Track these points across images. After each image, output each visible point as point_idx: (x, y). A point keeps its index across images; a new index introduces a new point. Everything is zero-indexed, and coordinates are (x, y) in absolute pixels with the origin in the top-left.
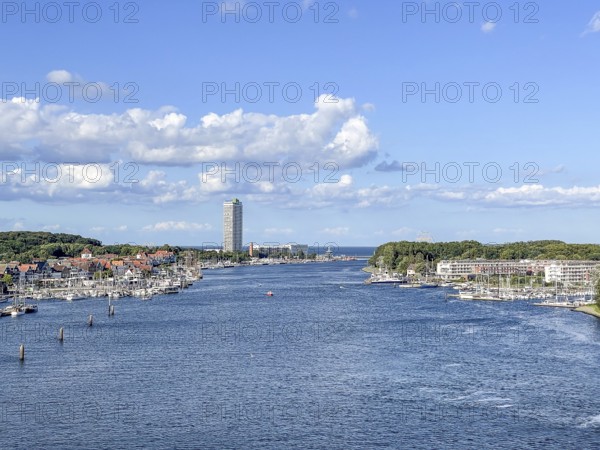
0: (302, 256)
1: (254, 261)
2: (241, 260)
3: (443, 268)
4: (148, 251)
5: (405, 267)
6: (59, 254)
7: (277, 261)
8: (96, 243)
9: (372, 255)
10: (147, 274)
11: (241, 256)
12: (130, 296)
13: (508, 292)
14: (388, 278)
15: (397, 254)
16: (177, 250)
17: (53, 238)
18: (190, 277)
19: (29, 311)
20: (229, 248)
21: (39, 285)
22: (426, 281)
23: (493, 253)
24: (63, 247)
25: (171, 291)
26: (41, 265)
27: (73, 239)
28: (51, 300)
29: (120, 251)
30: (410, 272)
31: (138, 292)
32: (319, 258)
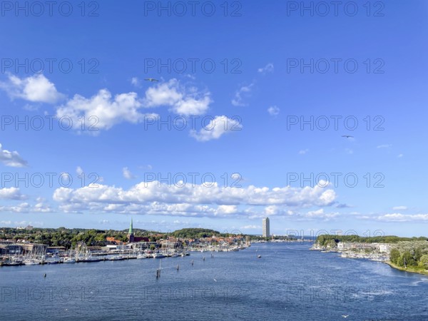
0: (292, 239)
1: (273, 241)
2: (267, 240)
3: (340, 245)
4: (234, 236)
5: (326, 244)
6: (205, 236)
7: (282, 241)
8: (218, 233)
10: (231, 244)
11: (268, 238)
12: (222, 251)
13: (361, 255)
14: (319, 248)
15: (325, 240)
16: (244, 236)
17: (204, 231)
18: (246, 246)
19: (187, 255)
20: (265, 235)
21: (193, 246)
22: (333, 250)
23: (364, 240)
24: (207, 233)
25: (237, 250)
26: (196, 240)
27: (210, 231)
28: (196, 251)
29: (225, 236)
30: (328, 246)
31: (225, 250)
32: (299, 240)
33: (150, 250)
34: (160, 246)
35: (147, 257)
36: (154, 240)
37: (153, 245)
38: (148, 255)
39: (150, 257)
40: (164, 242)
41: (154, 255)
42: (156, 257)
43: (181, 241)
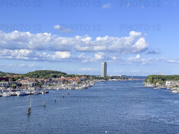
0: (124, 79)
1: (110, 80)
2: (106, 79)
3: (168, 83)
4: (80, 76)
5: (156, 83)
6: (55, 77)
7: (117, 80)
8: (66, 74)
9: (146, 79)
10: (79, 83)
11: (106, 78)
12: (74, 89)
14: (150, 86)
15: (153, 79)
16: (88, 76)
17: (53, 72)
18: (91, 84)
19: (47, 93)
20: (103, 76)
21: (50, 85)
22: (162, 87)
24: (56, 75)
25: (86, 88)
26: (50, 80)
27: (59, 72)
28: (53, 89)
29: (72, 76)
30: (157, 84)
31: (76, 88)
32: (129, 79)
33: (12, 89)
34: (21, 85)
35: (12, 95)
36: (14, 80)
37: (15, 85)
38: (12, 93)
39: (14, 95)
40: (23, 82)
41: (18, 93)
42: (20, 95)
43: (37, 81)
